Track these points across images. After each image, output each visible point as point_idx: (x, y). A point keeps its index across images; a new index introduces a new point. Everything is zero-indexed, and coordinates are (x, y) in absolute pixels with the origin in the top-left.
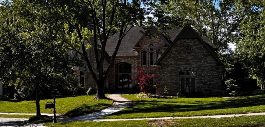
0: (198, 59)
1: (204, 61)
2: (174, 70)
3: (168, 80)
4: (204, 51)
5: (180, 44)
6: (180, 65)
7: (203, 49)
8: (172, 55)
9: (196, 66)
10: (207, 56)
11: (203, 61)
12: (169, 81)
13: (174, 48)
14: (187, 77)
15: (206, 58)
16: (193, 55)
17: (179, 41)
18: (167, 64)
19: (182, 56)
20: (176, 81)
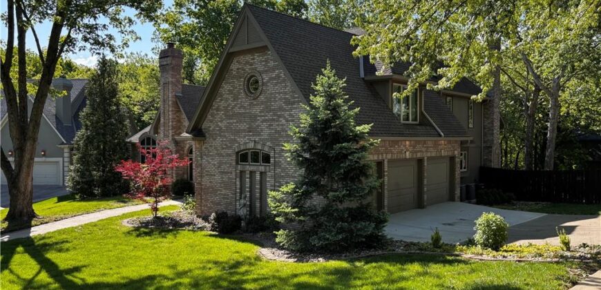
0: (274, 115)
1: (287, 121)
2: (228, 148)
3: (215, 175)
4: (285, 87)
5: (238, 69)
6: (238, 132)
7: (284, 81)
8: (223, 104)
9: (270, 135)
10: (293, 103)
11: (285, 118)
12: (218, 177)
13: (225, 84)
14: (252, 168)
15: (291, 110)
16: (262, 103)
17: (235, 60)
18: (214, 130)
19: (242, 107)
20: (229, 178)
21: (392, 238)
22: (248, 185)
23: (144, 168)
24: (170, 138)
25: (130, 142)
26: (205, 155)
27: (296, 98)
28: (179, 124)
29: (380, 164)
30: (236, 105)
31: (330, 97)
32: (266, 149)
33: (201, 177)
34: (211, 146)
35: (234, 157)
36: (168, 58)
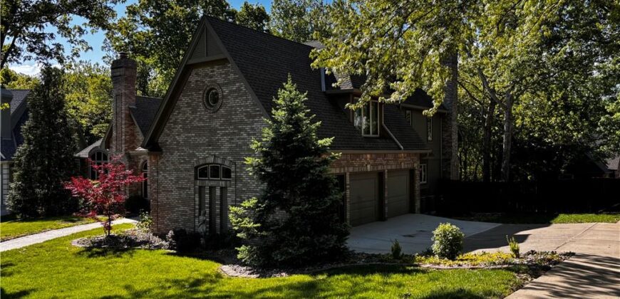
0: (235, 128)
1: (249, 135)
2: (186, 162)
3: (172, 191)
4: (246, 100)
5: (197, 81)
6: (196, 146)
7: (245, 94)
8: (180, 117)
9: (230, 148)
10: (256, 116)
11: (246, 131)
12: (176, 193)
13: (183, 96)
14: (212, 183)
15: (252, 123)
17: (194, 72)
18: (171, 144)
19: (201, 120)
20: (187, 194)
21: (354, 251)
22: (207, 201)
23: (94, 184)
24: (123, 152)
25: (79, 158)
26: (162, 170)
27: (258, 111)
28: (132, 138)
29: (341, 177)
30: (194, 119)
31: (292, 111)
32: (227, 163)
33: (158, 193)
34: (168, 161)
35: (193, 173)
36: (121, 69)
